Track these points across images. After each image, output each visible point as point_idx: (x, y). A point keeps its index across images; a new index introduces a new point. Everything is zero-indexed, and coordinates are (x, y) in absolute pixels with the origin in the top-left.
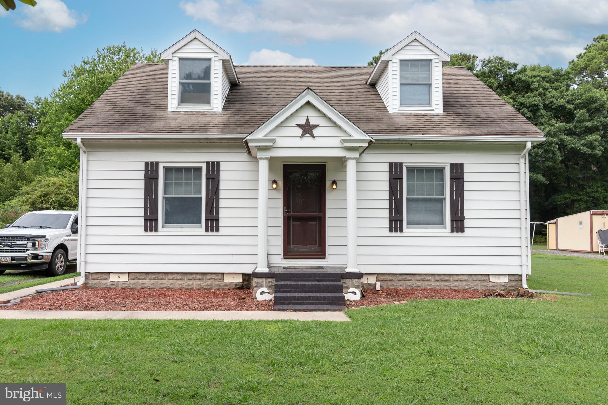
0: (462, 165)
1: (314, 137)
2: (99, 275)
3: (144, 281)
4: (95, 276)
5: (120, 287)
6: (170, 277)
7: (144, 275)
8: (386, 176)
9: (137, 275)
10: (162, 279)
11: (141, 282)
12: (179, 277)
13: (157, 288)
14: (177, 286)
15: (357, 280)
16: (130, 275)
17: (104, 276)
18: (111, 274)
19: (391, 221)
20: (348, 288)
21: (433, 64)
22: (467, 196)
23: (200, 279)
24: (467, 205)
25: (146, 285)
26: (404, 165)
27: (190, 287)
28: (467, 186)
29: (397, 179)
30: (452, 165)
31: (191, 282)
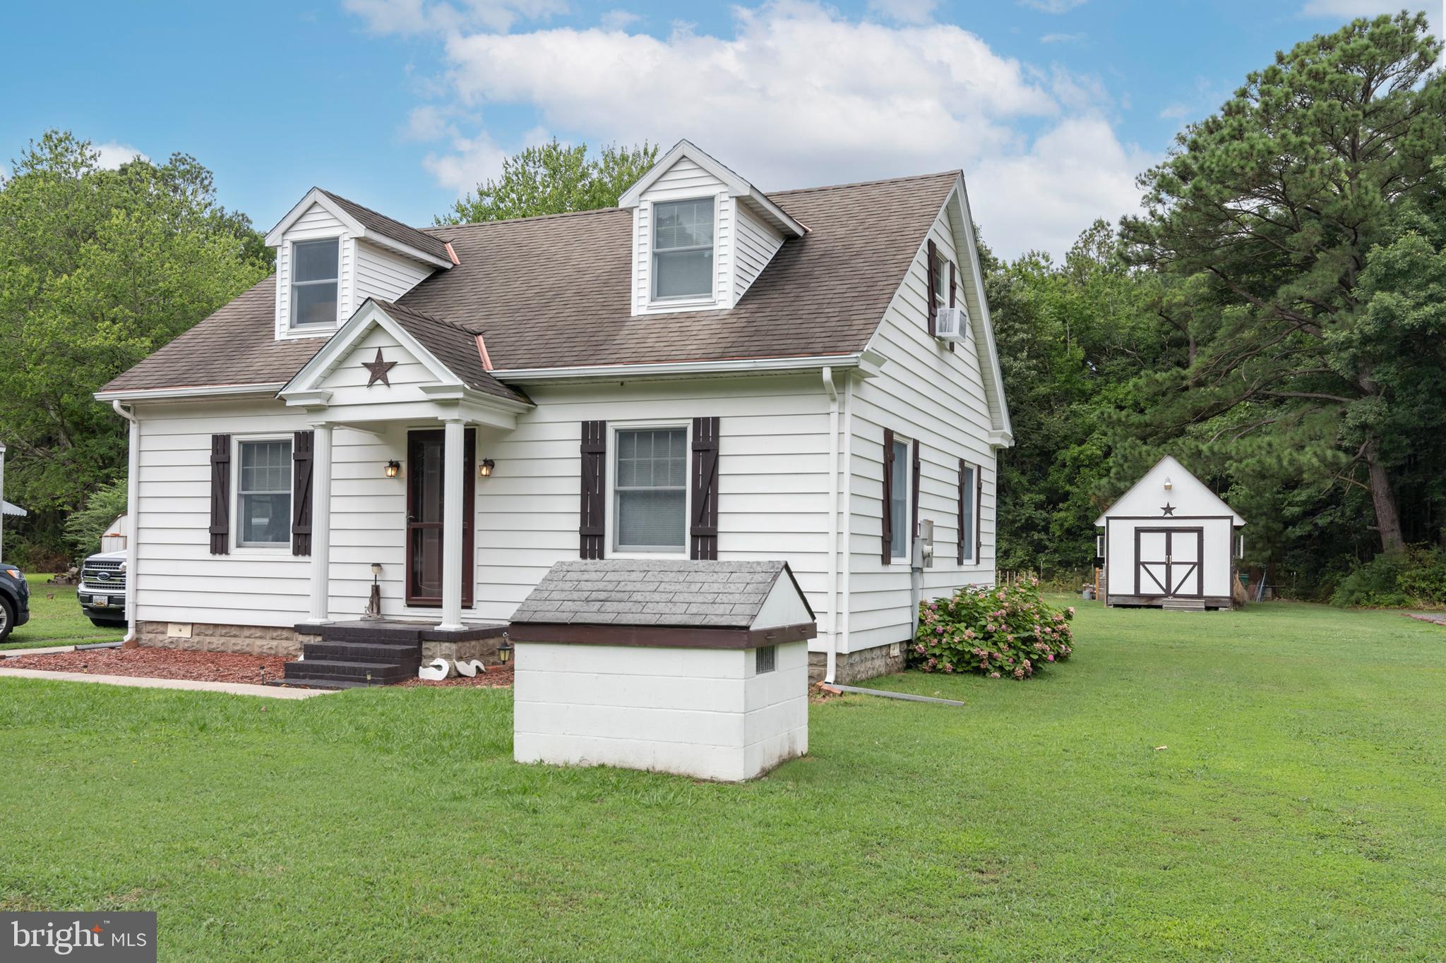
0: (716, 421)
1: (388, 385)
2: (154, 627)
3: (214, 639)
4: (150, 628)
5: (181, 648)
6: (247, 633)
7: (211, 627)
8: (575, 449)
9: (203, 627)
10: (235, 636)
11: (208, 639)
12: (259, 633)
13: (229, 652)
14: (256, 650)
15: (447, 644)
16: (195, 627)
17: (161, 628)
18: (169, 625)
19: (584, 537)
20: (433, 657)
21: (718, 206)
22: (724, 485)
23: (287, 639)
24: (724, 505)
25: (214, 646)
26: (609, 425)
27: (273, 652)
28: (725, 466)
29: (597, 453)
30: (697, 421)
31: (274, 643)
